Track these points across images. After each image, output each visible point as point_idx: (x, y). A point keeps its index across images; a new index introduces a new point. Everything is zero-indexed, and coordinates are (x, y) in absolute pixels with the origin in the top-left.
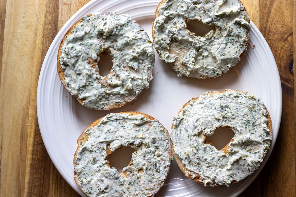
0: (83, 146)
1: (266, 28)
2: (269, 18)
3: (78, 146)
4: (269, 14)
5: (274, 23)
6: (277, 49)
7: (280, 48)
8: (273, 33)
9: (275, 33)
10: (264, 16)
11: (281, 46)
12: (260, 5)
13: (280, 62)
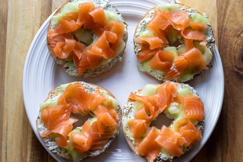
0: (52, 98)
1: (223, 26)
2: (225, 18)
3: (48, 98)
4: (225, 15)
5: (229, 22)
6: (232, 44)
7: (234, 43)
8: (229, 31)
9: (230, 31)
10: (221, 17)
11: (235, 41)
12: (217, 7)
13: (235, 54)
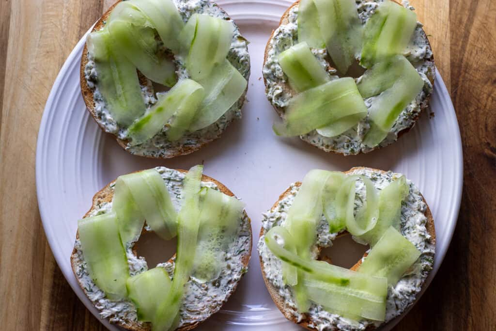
0: (100, 208)
1: (461, 60)
2: (467, 43)
3: (92, 207)
4: (466, 37)
5: (475, 52)
6: (481, 97)
7: (485, 96)
8: (474, 70)
9: (477, 70)
10: (457, 40)
11: (486, 91)
12: (450, 21)
13: (486, 119)
